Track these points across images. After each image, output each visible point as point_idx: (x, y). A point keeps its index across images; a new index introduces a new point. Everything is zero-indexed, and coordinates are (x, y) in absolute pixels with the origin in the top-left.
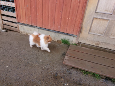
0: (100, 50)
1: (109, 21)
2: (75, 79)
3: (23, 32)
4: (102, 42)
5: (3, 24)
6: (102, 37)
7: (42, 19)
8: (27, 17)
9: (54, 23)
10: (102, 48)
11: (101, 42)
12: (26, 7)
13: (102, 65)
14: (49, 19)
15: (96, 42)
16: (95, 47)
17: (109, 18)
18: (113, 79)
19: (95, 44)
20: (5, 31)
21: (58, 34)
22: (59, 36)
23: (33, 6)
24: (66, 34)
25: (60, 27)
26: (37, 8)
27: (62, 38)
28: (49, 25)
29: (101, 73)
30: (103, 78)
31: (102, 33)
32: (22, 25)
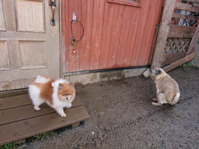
0: (17, 94)
1: (6, 43)
4: (13, 81)
6: (9, 71)
10: (20, 90)
11: (11, 81)
13: (18, 121)
15: (3, 84)
16: (4, 92)
17: (5, 37)
18: (36, 136)
19: (3, 87)
29: (14, 139)
30: (22, 144)
31: (5, 66)
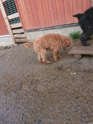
2: (87, 68)
3: (31, 40)
5: (15, 38)
7: (44, 17)
8: (30, 21)
9: (57, 16)
12: (27, 11)
14: (51, 13)
20: (17, 45)
21: (65, 29)
22: (66, 31)
23: (33, 7)
24: (73, 25)
25: (65, 18)
26: (37, 7)
27: (70, 32)
28: (52, 20)
32: (28, 33)
